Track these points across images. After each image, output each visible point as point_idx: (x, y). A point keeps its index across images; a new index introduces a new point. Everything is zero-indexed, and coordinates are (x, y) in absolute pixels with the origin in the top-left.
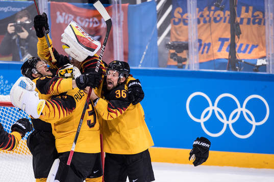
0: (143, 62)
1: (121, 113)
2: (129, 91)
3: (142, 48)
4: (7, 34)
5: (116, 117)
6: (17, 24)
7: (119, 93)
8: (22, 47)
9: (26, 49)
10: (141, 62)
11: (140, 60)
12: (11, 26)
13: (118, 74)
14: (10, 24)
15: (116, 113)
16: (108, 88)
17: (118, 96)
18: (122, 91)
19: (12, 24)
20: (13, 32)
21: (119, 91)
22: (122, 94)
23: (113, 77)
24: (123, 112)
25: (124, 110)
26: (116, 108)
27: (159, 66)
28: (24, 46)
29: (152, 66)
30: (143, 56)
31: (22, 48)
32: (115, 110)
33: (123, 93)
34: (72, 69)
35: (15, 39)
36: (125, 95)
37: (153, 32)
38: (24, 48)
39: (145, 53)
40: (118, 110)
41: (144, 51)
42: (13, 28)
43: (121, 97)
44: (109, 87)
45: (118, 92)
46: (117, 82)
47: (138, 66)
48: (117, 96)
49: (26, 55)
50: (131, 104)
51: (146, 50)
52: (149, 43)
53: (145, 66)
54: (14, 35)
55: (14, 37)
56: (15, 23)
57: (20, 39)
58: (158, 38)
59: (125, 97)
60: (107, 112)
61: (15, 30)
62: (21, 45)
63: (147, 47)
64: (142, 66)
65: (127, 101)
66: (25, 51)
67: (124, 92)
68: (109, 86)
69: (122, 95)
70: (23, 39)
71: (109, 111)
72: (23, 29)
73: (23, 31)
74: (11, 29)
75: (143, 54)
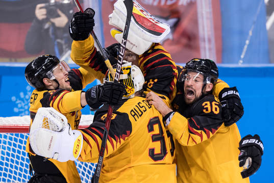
0: (245, 56)
1: (208, 136)
2: (223, 103)
3: (242, 33)
4: (34, 21)
5: (200, 142)
6: (50, 6)
7: (209, 106)
8: (59, 40)
9: (66, 43)
10: (242, 56)
11: (241, 54)
12: (41, 8)
13: (202, 77)
14: (39, 6)
15: (201, 136)
16: (187, 101)
17: (207, 110)
18: (213, 103)
19: (43, 5)
20: (44, 17)
21: (208, 103)
22: (212, 107)
23: (195, 82)
24: (211, 135)
25: (213, 133)
26: (201, 129)
27: (270, 62)
28: (62, 39)
29: (259, 62)
30: (246, 47)
31: (58, 43)
32: (199, 131)
33: (214, 106)
34: (130, 69)
35: (48, 29)
36: (218, 109)
37: (260, 9)
38: (63, 42)
39: (247, 42)
40: (205, 132)
41: (246, 39)
42: (44, 11)
43: (212, 111)
44: (189, 99)
45: (206, 104)
46: (200, 91)
47: (237, 63)
48: (204, 111)
49: (66, 52)
50: (223, 125)
51: (249, 38)
52: (253, 27)
53: (249, 62)
54: (47, 22)
55: (47, 26)
56: (47, 4)
57: (56, 29)
58: (267, 17)
59: (217, 113)
60: (187, 133)
61: (46, 15)
62: (57, 38)
63: (251, 33)
64: (244, 62)
65: (218, 119)
66: (64, 47)
67: (216, 104)
68: (189, 96)
69: (214, 110)
70: (59, 28)
71: (190, 131)
72: (60, 12)
73: (59, 16)
74: (40, 13)
75: (245, 44)
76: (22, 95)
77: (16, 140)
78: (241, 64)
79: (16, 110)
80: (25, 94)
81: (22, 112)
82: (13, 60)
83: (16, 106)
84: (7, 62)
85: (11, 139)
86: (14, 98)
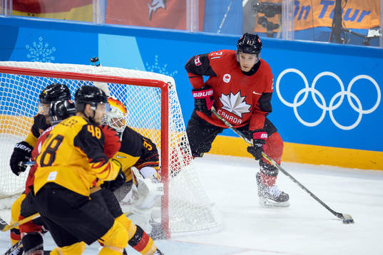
0: (223, 27)
10: (220, 27)
11: (219, 25)
30: (224, 19)
39: (225, 16)
41: (225, 13)
47: (216, 32)
51: (227, 12)
52: (231, 4)
63: (229, 8)
64: (221, 32)
75: (223, 17)
76: (35, 44)
77: (26, 82)
78: (218, 34)
79: (29, 56)
80: (38, 44)
81: (33, 58)
82: (31, 14)
83: (29, 53)
84: (25, 17)
85: (22, 80)
86: (27, 46)
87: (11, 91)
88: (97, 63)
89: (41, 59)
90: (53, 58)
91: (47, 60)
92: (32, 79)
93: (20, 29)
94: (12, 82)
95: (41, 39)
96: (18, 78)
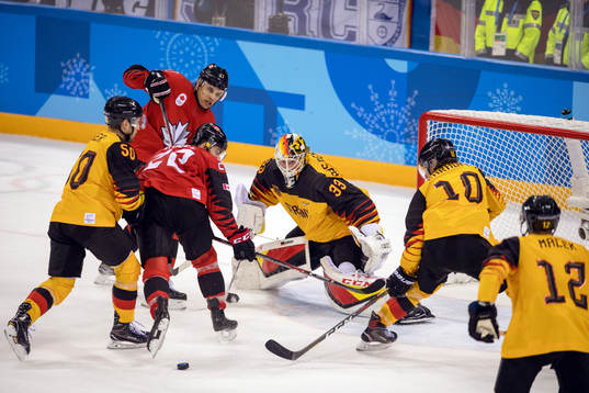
87: (467, 145)
88: (569, 116)
89: (505, 109)
90: (519, 109)
91: (512, 111)
92: (492, 132)
93: (483, 73)
94: (469, 134)
95: (506, 85)
96: (476, 131)
